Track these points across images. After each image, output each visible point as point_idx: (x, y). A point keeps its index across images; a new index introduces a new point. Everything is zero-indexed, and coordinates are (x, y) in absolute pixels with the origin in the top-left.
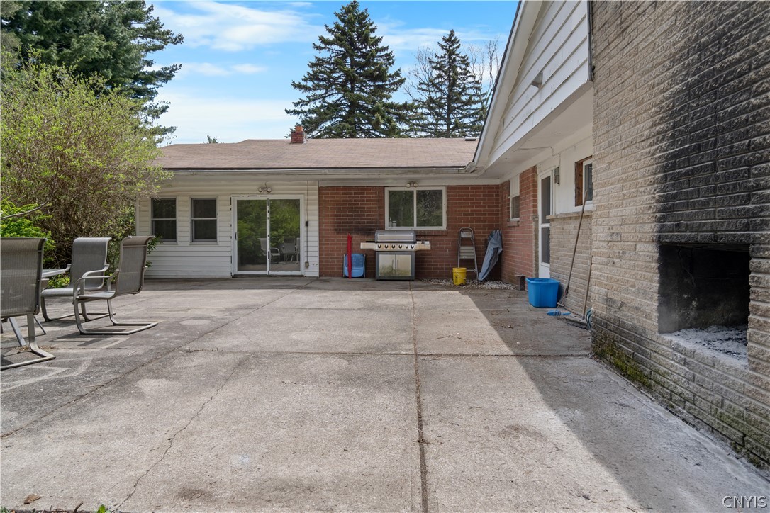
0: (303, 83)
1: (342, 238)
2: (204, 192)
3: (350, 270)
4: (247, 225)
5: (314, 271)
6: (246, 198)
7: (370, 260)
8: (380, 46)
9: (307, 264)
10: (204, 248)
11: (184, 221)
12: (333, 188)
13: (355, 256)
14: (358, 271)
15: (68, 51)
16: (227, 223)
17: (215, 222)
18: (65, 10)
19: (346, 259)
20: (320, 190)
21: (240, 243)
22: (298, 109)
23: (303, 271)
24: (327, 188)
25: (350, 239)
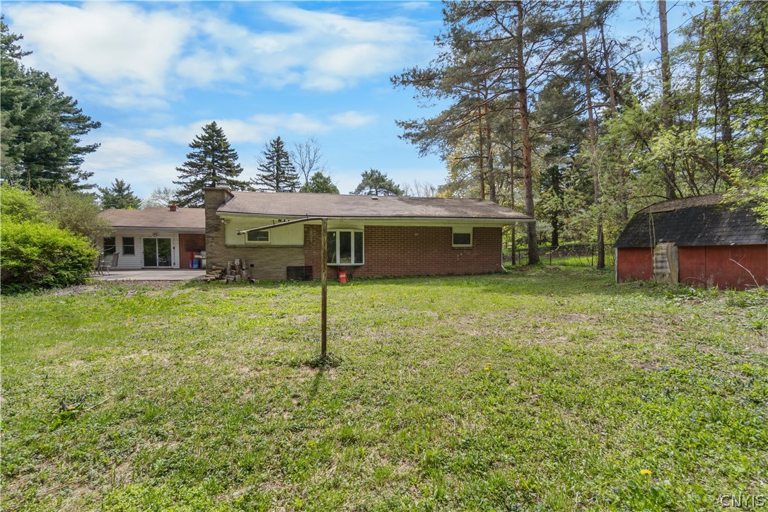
0: (183, 168)
1: (189, 253)
2: (128, 235)
3: (192, 266)
4: (148, 247)
5: (178, 266)
6: (147, 237)
7: (200, 261)
8: (229, 148)
9: (174, 264)
10: (129, 257)
11: (119, 247)
12: (184, 235)
13: (194, 260)
14: (196, 266)
15: (29, 144)
16: (139, 248)
17: (133, 247)
18: (24, 119)
19: (190, 261)
20: (180, 235)
21: (145, 256)
22: (181, 180)
23: (172, 266)
24: (182, 235)
25: (192, 254)
